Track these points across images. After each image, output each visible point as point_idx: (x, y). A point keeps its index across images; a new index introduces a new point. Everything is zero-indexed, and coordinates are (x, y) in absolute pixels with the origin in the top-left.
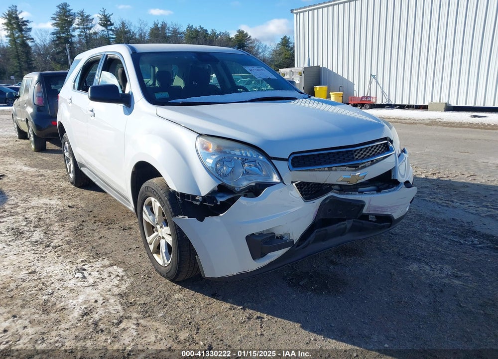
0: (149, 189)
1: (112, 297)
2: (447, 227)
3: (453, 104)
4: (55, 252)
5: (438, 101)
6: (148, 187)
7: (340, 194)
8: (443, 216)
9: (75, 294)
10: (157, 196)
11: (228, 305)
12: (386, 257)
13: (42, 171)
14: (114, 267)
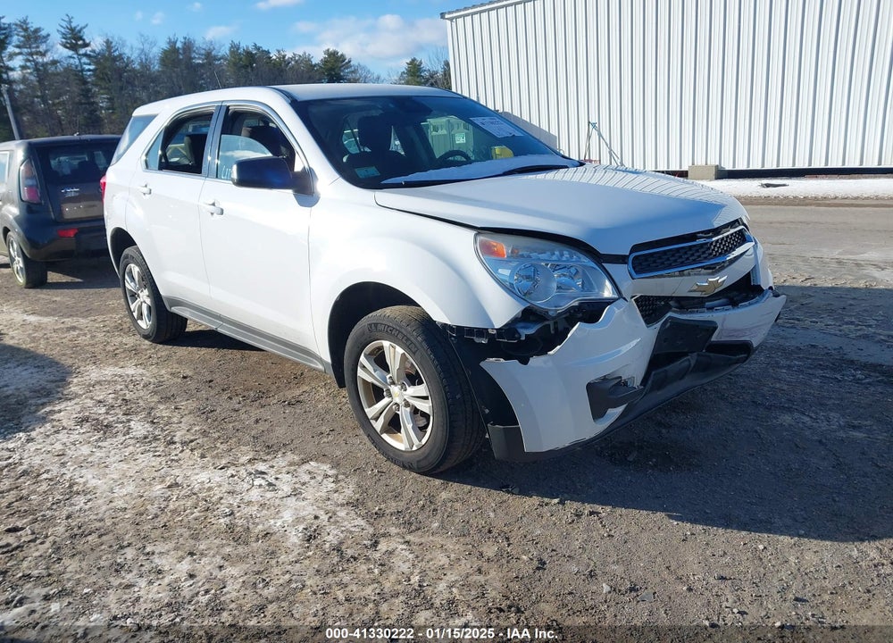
0: (380, 327)
1: (338, 509)
2: (808, 359)
3: (728, 166)
4: (192, 450)
5: (704, 164)
6: (376, 325)
7: (681, 313)
8: (794, 343)
9: (272, 510)
10: (400, 336)
11: (535, 500)
12: (738, 409)
13: (69, 321)
14: (312, 463)
